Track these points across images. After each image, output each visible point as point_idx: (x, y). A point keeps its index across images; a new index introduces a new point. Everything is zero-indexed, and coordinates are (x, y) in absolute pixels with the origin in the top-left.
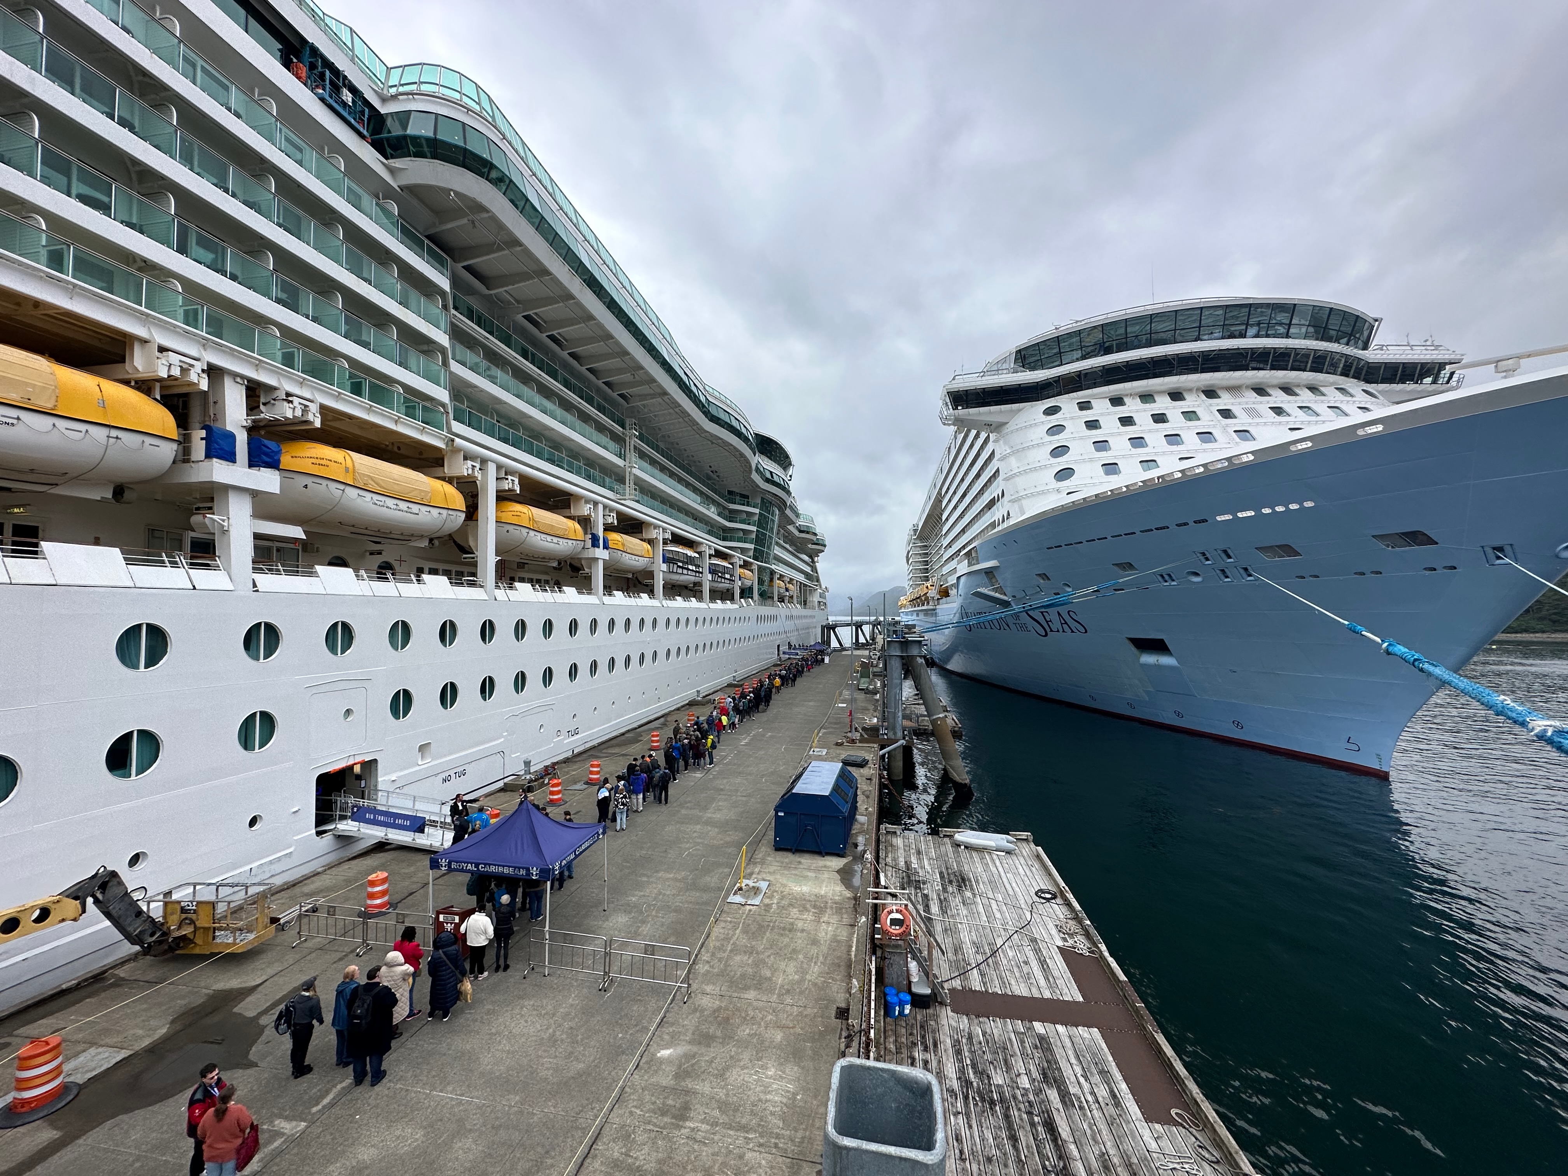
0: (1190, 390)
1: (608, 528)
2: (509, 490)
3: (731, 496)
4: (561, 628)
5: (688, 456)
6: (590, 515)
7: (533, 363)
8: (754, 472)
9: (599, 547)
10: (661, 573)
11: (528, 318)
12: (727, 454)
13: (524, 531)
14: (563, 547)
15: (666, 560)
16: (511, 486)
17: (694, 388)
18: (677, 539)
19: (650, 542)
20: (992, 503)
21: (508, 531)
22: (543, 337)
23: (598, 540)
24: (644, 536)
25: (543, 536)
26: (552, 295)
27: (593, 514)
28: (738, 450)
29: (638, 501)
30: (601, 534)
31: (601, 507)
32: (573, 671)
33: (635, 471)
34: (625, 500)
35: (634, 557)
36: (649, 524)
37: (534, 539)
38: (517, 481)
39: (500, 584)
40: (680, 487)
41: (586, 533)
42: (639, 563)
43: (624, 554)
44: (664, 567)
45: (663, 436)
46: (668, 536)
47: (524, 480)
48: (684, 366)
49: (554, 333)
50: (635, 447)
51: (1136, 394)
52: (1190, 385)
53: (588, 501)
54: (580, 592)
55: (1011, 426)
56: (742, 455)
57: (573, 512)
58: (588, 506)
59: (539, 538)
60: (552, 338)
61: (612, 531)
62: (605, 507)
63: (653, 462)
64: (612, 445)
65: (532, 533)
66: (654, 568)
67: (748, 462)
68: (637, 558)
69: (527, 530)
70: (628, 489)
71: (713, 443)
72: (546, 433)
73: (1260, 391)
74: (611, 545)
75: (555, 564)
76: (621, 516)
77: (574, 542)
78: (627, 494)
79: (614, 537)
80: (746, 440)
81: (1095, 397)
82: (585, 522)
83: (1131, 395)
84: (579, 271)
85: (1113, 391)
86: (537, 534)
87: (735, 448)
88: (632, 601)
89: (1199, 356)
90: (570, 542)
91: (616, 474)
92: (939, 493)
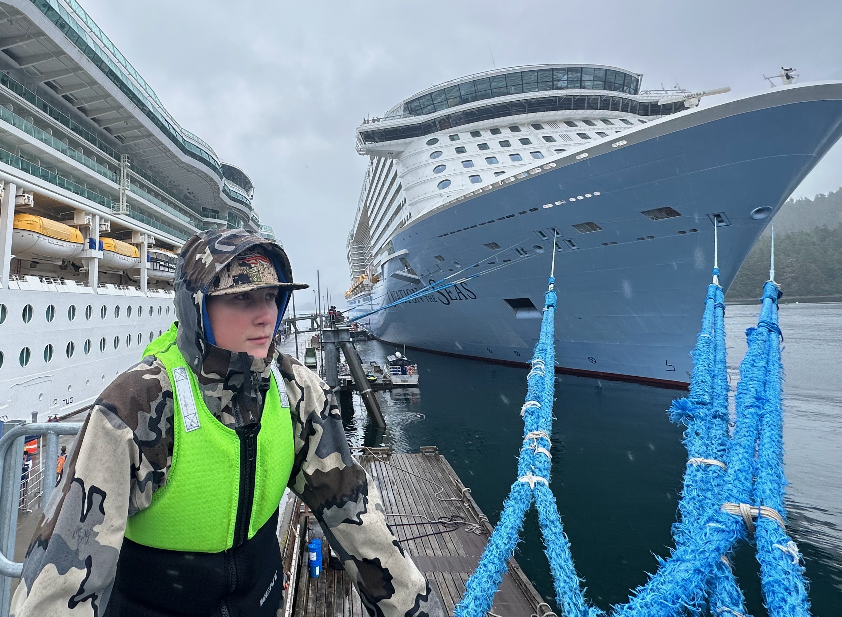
0: (523, 125)
1: (103, 234)
2: (26, 205)
3: (205, 212)
4: (61, 312)
5: (170, 182)
6: (89, 224)
7: (50, 115)
8: (222, 193)
9: (95, 249)
10: (146, 270)
11: (48, 84)
12: (200, 179)
13: (36, 235)
14: (66, 248)
15: (150, 260)
16: (27, 201)
17: (172, 131)
18: (160, 244)
19: (138, 245)
20: (399, 208)
21: (22, 236)
22: (59, 97)
23: (95, 244)
24: (133, 241)
25: (50, 239)
26: (66, 67)
27: (91, 223)
28: (208, 176)
29: (129, 215)
30: (97, 239)
31: (98, 218)
32: (70, 349)
33: (127, 192)
34: (119, 214)
35: (124, 257)
36: (137, 232)
37: (43, 242)
38: (32, 197)
39: (14, 277)
40: (164, 205)
41: (85, 238)
42: (129, 262)
43: (116, 254)
44: (149, 265)
45: (151, 167)
46: (152, 241)
47: (37, 197)
48: (165, 115)
49: (68, 94)
50: (128, 175)
51: (487, 129)
52: (522, 121)
53: (87, 214)
54: (79, 284)
55: (406, 154)
56: (212, 180)
57: (76, 222)
58: (88, 217)
59: (47, 241)
60: (66, 97)
61: (107, 237)
62: (101, 218)
63: (142, 186)
64: (110, 173)
65: (42, 237)
66: (141, 266)
67: (216, 184)
68: (126, 258)
69: (38, 235)
70: (121, 206)
71: (188, 171)
72: (59, 165)
73: (570, 123)
74: (105, 247)
75: (60, 263)
76: (113, 225)
77: (75, 245)
78: (121, 210)
79: (107, 241)
80: (214, 169)
81: (460, 131)
82: (85, 229)
83: (484, 129)
84: (86, 51)
85: (472, 127)
86: (45, 238)
87: (206, 174)
88: (121, 292)
89: (525, 103)
90: (72, 244)
91: (113, 196)
92: (365, 205)
